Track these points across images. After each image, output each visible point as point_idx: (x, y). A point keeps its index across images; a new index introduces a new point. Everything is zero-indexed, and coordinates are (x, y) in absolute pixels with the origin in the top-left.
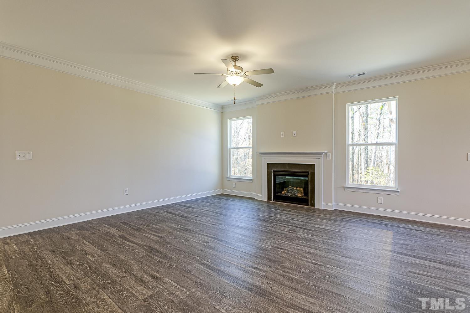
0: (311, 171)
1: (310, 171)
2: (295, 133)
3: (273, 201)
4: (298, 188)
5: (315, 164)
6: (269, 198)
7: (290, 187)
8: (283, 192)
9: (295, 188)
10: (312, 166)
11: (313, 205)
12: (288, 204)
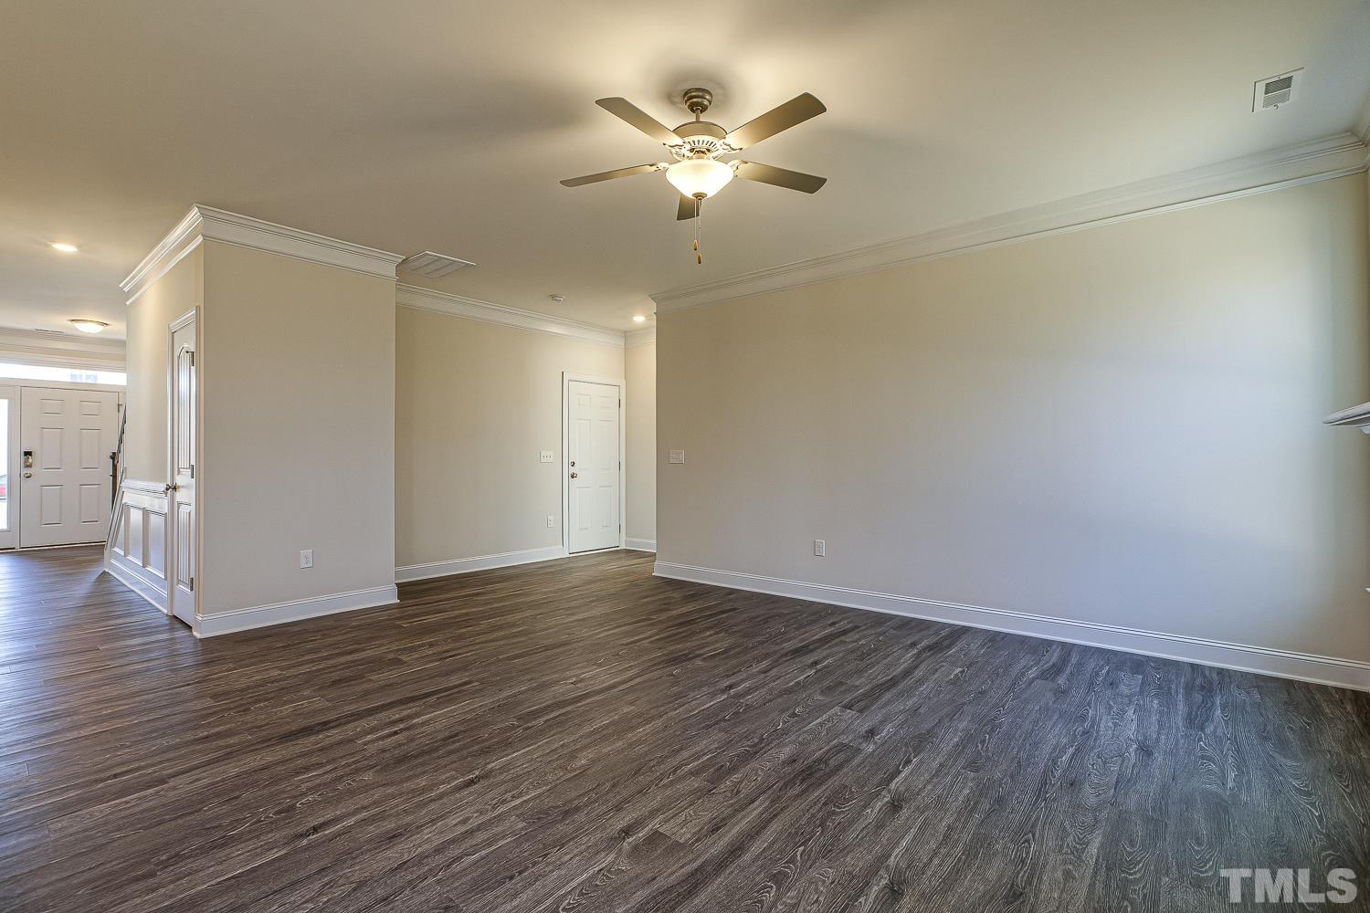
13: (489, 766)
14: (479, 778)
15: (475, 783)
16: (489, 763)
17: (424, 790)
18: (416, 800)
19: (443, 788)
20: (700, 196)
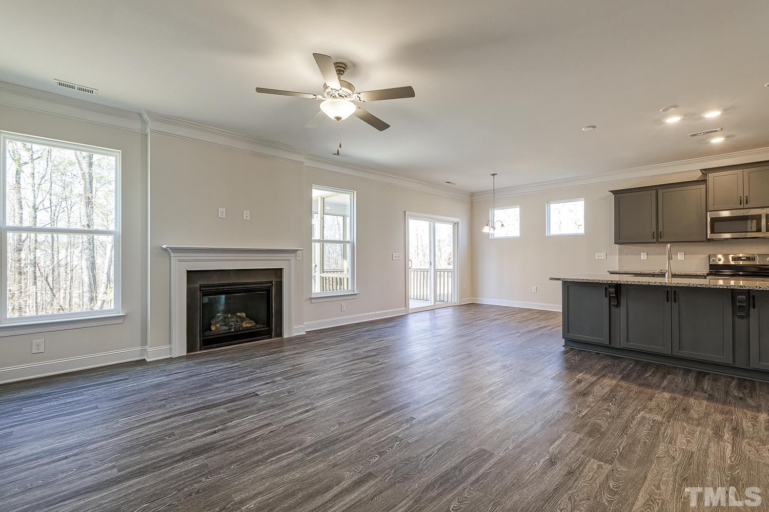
0: (276, 280)
1: (274, 280)
2: (247, 214)
3: (201, 350)
4: (238, 314)
5: (282, 269)
6: (190, 348)
8: (213, 328)
9: (229, 315)
10: (279, 272)
11: (280, 334)
20: (338, 118)
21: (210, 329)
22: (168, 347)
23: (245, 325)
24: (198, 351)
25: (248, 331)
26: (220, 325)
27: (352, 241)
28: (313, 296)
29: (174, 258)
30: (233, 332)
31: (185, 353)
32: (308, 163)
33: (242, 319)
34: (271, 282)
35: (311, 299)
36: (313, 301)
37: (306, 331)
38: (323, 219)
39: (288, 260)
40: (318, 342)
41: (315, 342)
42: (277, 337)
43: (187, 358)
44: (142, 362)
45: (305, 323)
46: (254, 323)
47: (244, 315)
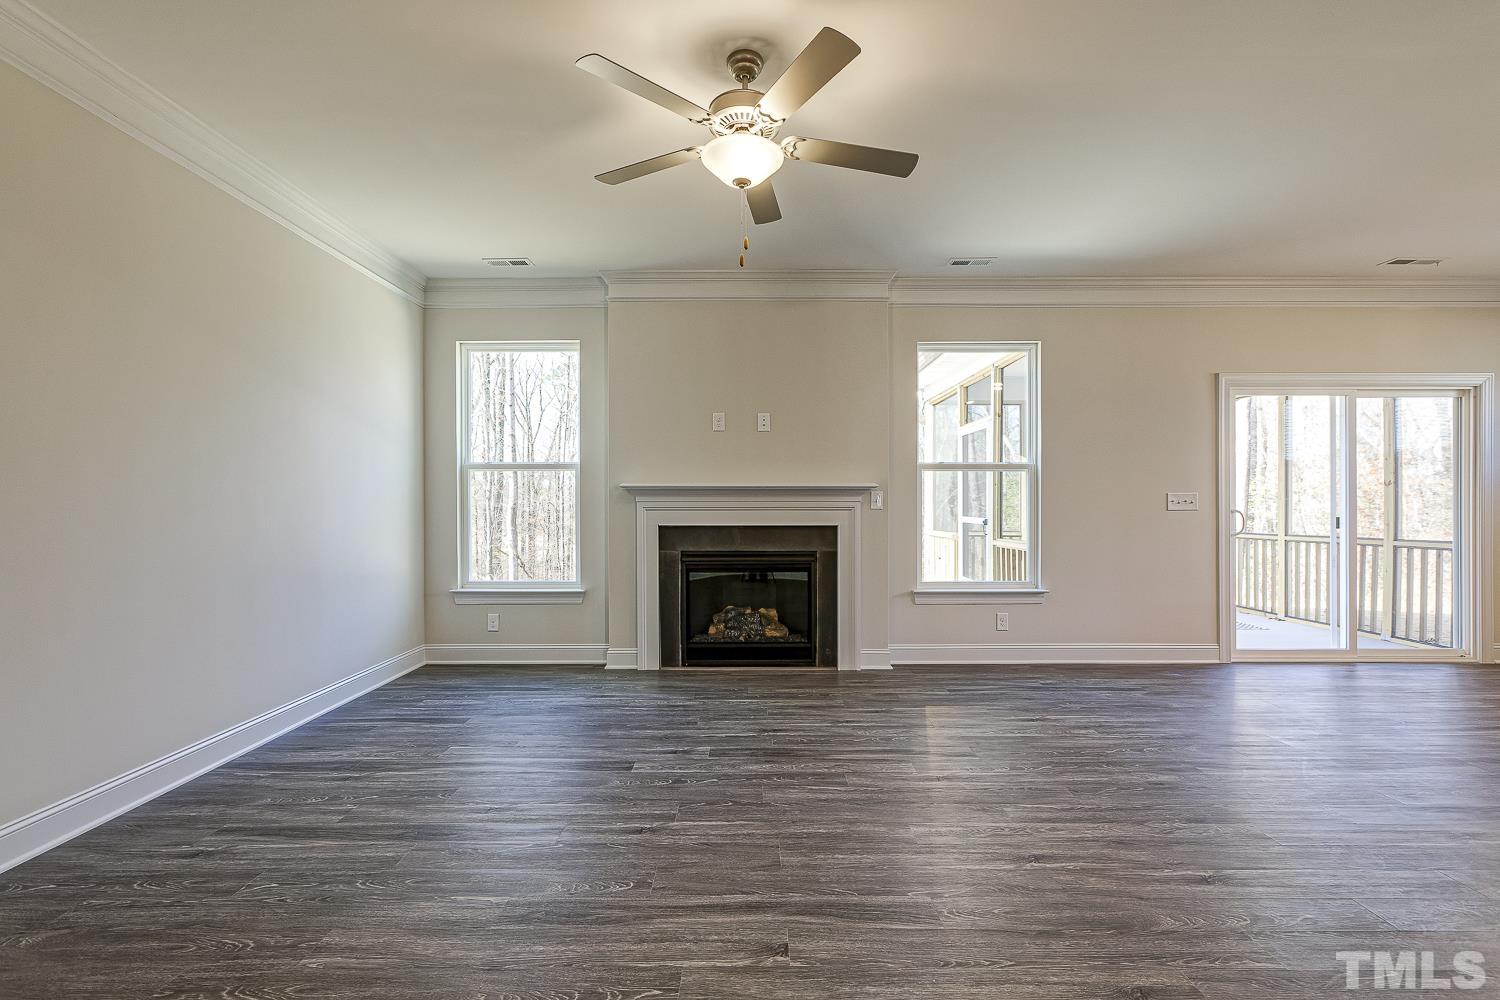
0: (824, 549)
1: (819, 548)
2: (764, 420)
3: (684, 665)
4: (762, 610)
5: (836, 527)
6: (667, 658)
7: (729, 607)
8: (712, 630)
9: (748, 611)
10: (829, 533)
11: (832, 661)
12: (742, 669)
13: (1011, 867)
14: (1029, 859)
15: (1035, 856)
16: (1010, 871)
17: (1091, 872)
18: (1099, 866)
19: (1071, 866)
20: (742, 183)
21: (705, 631)
22: (633, 650)
23: (770, 632)
24: (678, 666)
25: (770, 645)
26: (726, 627)
27: (1033, 463)
28: (919, 589)
29: (643, 503)
30: (742, 643)
31: (656, 667)
32: (898, 297)
33: (769, 621)
34: (813, 554)
35: (913, 594)
36: (918, 600)
37: (893, 662)
38: (1001, 416)
39: (850, 509)
40: (881, 691)
41: (878, 691)
42: (825, 666)
43: (661, 674)
44: (598, 668)
45: (891, 646)
46: (786, 631)
47: (773, 613)
